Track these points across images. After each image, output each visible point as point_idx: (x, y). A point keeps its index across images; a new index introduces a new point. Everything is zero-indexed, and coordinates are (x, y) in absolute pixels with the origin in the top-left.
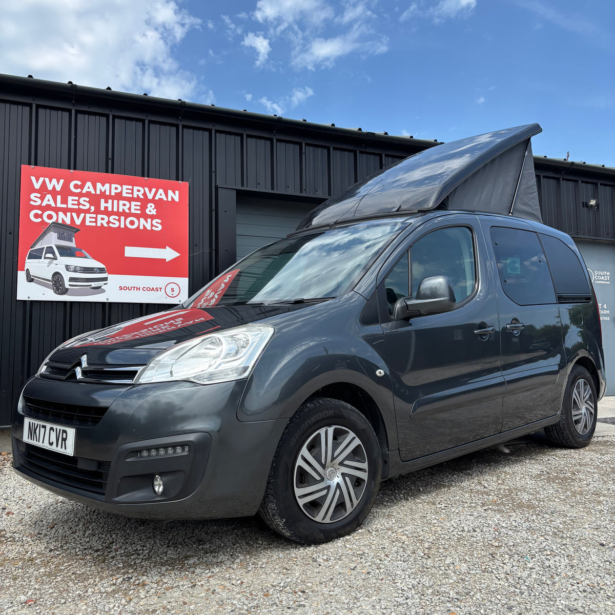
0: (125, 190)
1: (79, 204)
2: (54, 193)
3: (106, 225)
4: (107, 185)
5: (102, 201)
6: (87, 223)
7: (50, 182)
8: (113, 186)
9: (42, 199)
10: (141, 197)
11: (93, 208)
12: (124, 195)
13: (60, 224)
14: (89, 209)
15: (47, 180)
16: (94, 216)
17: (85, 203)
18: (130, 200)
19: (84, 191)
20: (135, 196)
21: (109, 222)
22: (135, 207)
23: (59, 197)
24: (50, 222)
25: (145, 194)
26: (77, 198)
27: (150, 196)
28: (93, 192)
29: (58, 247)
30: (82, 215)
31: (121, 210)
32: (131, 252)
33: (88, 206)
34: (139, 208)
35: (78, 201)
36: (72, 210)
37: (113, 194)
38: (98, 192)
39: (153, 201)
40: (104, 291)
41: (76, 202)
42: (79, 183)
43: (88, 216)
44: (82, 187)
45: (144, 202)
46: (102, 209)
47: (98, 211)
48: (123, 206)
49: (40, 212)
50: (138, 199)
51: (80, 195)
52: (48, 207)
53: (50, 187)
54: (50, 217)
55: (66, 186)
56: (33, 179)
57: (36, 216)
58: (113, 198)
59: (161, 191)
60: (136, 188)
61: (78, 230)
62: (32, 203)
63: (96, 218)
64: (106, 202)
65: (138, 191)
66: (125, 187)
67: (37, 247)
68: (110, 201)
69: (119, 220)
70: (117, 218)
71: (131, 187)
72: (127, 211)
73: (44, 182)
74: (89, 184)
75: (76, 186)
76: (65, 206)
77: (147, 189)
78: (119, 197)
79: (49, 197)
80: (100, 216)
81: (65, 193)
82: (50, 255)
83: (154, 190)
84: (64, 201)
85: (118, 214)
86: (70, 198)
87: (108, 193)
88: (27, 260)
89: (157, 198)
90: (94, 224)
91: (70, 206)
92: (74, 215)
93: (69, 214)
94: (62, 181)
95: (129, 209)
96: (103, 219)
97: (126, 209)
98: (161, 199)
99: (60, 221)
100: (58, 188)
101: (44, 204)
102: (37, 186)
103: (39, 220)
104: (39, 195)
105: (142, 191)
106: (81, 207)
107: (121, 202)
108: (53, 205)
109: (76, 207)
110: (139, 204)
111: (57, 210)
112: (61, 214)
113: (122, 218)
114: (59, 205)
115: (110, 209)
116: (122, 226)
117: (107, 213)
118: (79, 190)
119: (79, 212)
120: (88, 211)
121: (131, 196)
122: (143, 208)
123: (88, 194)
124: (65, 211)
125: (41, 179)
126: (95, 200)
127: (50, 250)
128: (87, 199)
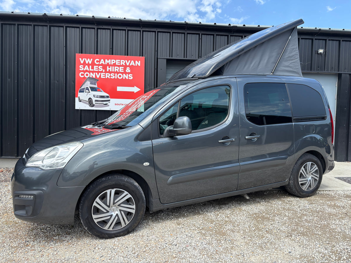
0: (117, 62)
1: (98, 69)
2: (88, 65)
3: (109, 78)
4: (110, 60)
5: (108, 67)
6: (102, 77)
7: (87, 60)
8: (112, 60)
9: (84, 67)
10: (124, 64)
11: (104, 70)
12: (117, 64)
13: (91, 78)
14: (103, 71)
15: (86, 59)
16: (105, 74)
17: (101, 68)
18: (119, 66)
19: (100, 63)
20: (121, 64)
21: (110, 76)
22: (121, 69)
23: (90, 66)
24: (87, 77)
25: (125, 63)
26: (97, 66)
27: (128, 64)
28: (104, 64)
29: (91, 88)
30: (100, 74)
31: (115, 71)
32: (120, 89)
33: (102, 69)
34: (123, 69)
35: (98, 68)
36: (95, 72)
37: (112, 64)
38: (106, 64)
39: (129, 66)
40: (109, 106)
41: (97, 68)
42: (98, 60)
43: (102, 74)
44: (99, 62)
45: (125, 67)
46: (108, 70)
47: (106, 72)
48: (116, 69)
49: (83, 73)
50: (123, 66)
51: (99, 65)
52: (86, 71)
53: (87, 63)
54: (87, 75)
55: (93, 61)
56: (80, 59)
57: (82, 75)
58: (112, 66)
59: (132, 61)
60: (122, 61)
61: (98, 80)
62: (80, 69)
63: (105, 75)
64: (109, 67)
65: (123, 62)
66: (117, 60)
67: (82, 87)
68: (111, 67)
69: (115, 75)
70: (114, 74)
71: (119, 60)
72: (118, 71)
73: (85, 60)
74: (102, 60)
75: (97, 61)
76: (93, 70)
77: (126, 61)
78: (115, 65)
79: (87, 66)
80: (107, 74)
81: (93, 64)
82: (87, 91)
83: (129, 61)
84: (93, 68)
85: (114, 72)
86: (95, 67)
87: (110, 64)
88: (79, 93)
89: (131, 65)
90: (104, 77)
91: (95, 70)
92: (96, 73)
93: (94, 73)
94: (92, 59)
95: (119, 70)
96: (108, 75)
97: (118, 70)
98: (132, 65)
99: (91, 77)
100: (90, 63)
101: (85, 70)
102: (82, 62)
103: (83, 76)
104: (83, 66)
105: (124, 62)
106: (99, 70)
107: (116, 67)
108: (88, 70)
109: (97, 70)
110: (123, 68)
111: (90, 72)
112: (91, 73)
113: (116, 74)
114: (91, 70)
115: (111, 71)
116: (116, 78)
117: (110, 72)
118: (98, 63)
119: (98, 72)
120: (102, 72)
121: (119, 64)
122: (125, 69)
123: (102, 65)
124: (93, 72)
125: (84, 59)
126: (104, 67)
127: (87, 89)
128: (102, 67)
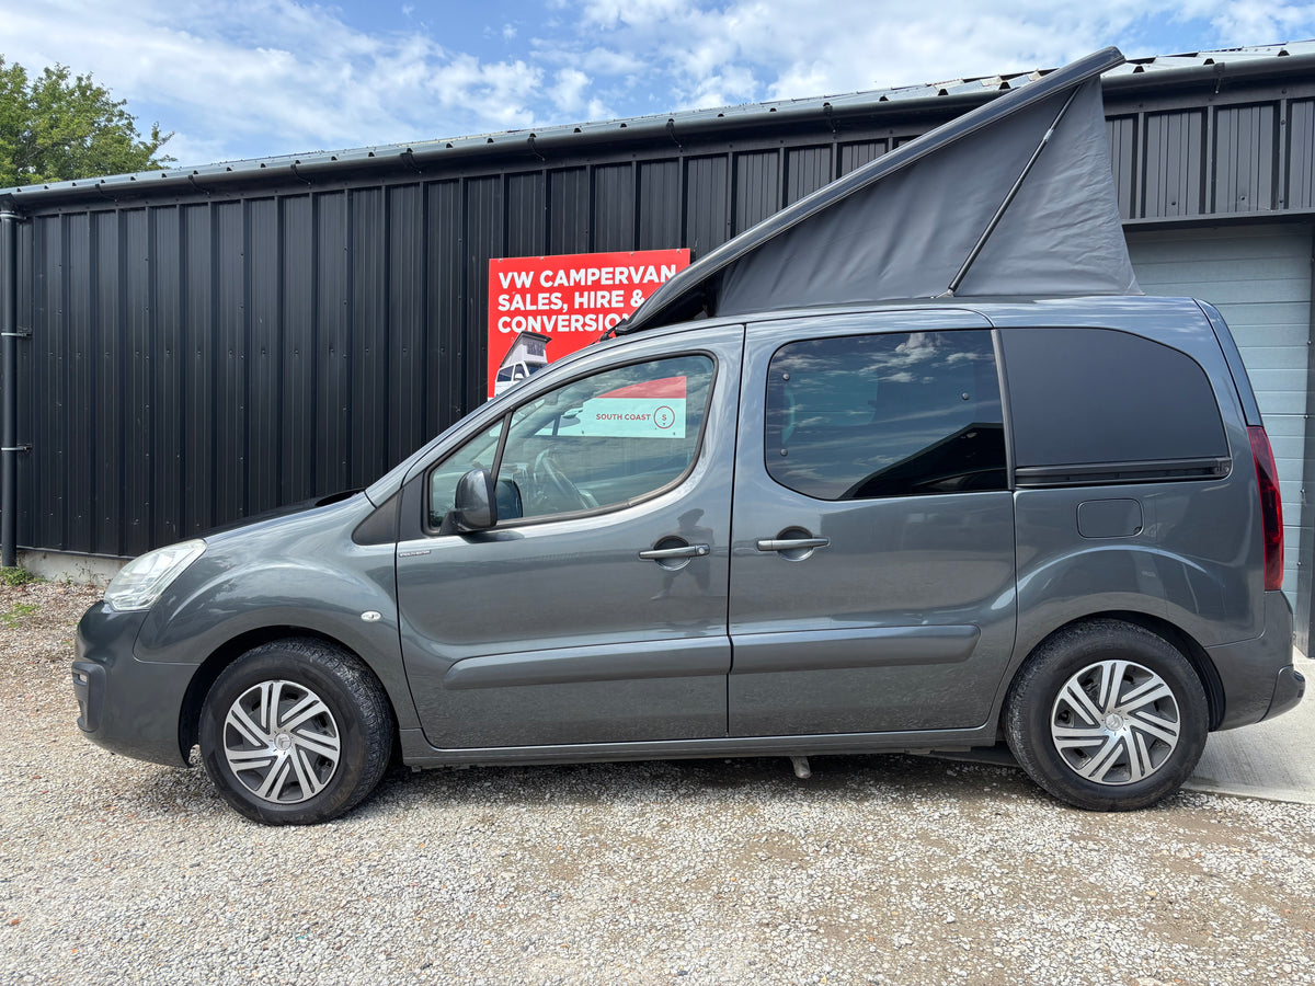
0: (604, 275)
1: (550, 303)
2: (523, 291)
3: (581, 329)
4: (583, 271)
5: (577, 294)
6: (560, 329)
7: (519, 276)
8: (590, 271)
9: (511, 301)
10: (625, 282)
11: (565, 306)
12: (603, 282)
13: (530, 333)
14: (562, 308)
15: (516, 274)
16: (567, 317)
17: (557, 301)
18: (610, 288)
19: (556, 285)
20: (617, 282)
21: (584, 325)
22: (616, 298)
23: (528, 296)
24: (519, 331)
25: (629, 278)
26: (547, 295)
27: (636, 280)
28: (566, 284)
29: (529, 365)
30: (554, 318)
31: (599, 306)
33: (560, 302)
34: (621, 299)
35: (549, 298)
36: (542, 313)
37: (589, 283)
38: (572, 284)
39: (640, 286)
40: (578, 421)
41: (547, 301)
42: (550, 273)
43: (561, 317)
44: (553, 279)
45: (628, 288)
46: (577, 306)
47: (572, 311)
48: (601, 299)
49: (508, 320)
50: (620, 286)
51: (551, 290)
52: (518, 312)
53: (519, 286)
54: (519, 324)
55: (536, 280)
56: (501, 275)
57: (506, 325)
58: (588, 288)
59: (651, 269)
60: (618, 270)
61: (550, 339)
62: (500, 308)
63: (569, 320)
64: (581, 296)
65: (621, 274)
66: (604, 270)
67: (505, 366)
68: (586, 294)
69: (597, 320)
70: (594, 317)
71: (611, 270)
72: (607, 306)
73: (513, 278)
74: (561, 273)
75: (547, 279)
76: (534, 308)
77: (632, 269)
78: (597, 286)
79: (518, 297)
80: (574, 317)
81: (536, 289)
82: (519, 376)
83: (642, 269)
84: (534, 302)
85: (596, 311)
86: (541, 296)
87: (583, 283)
88: (497, 384)
89: (645, 281)
90: (567, 329)
91: (541, 307)
92: (545, 318)
93: (539, 318)
94: (532, 273)
95: (610, 302)
96: (577, 321)
97: (605, 302)
98: (651, 281)
99: (530, 330)
100: (528, 285)
101: (512, 309)
102: (505, 285)
103: (508, 330)
104: (507, 297)
105: (626, 274)
106: (553, 306)
107: (600, 293)
108: (522, 308)
109: (547, 307)
110: (622, 292)
111: (526, 314)
112: (530, 318)
113: (601, 316)
114: (530, 307)
115: (586, 306)
116: (601, 329)
117: (583, 312)
118: (550, 284)
119: (549, 313)
120: (560, 312)
121: (611, 282)
122: (627, 298)
123: (561, 288)
124: (535, 314)
125: (510, 275)
126: (567, 294)
127: (519, 369)
128: (559, 295)
